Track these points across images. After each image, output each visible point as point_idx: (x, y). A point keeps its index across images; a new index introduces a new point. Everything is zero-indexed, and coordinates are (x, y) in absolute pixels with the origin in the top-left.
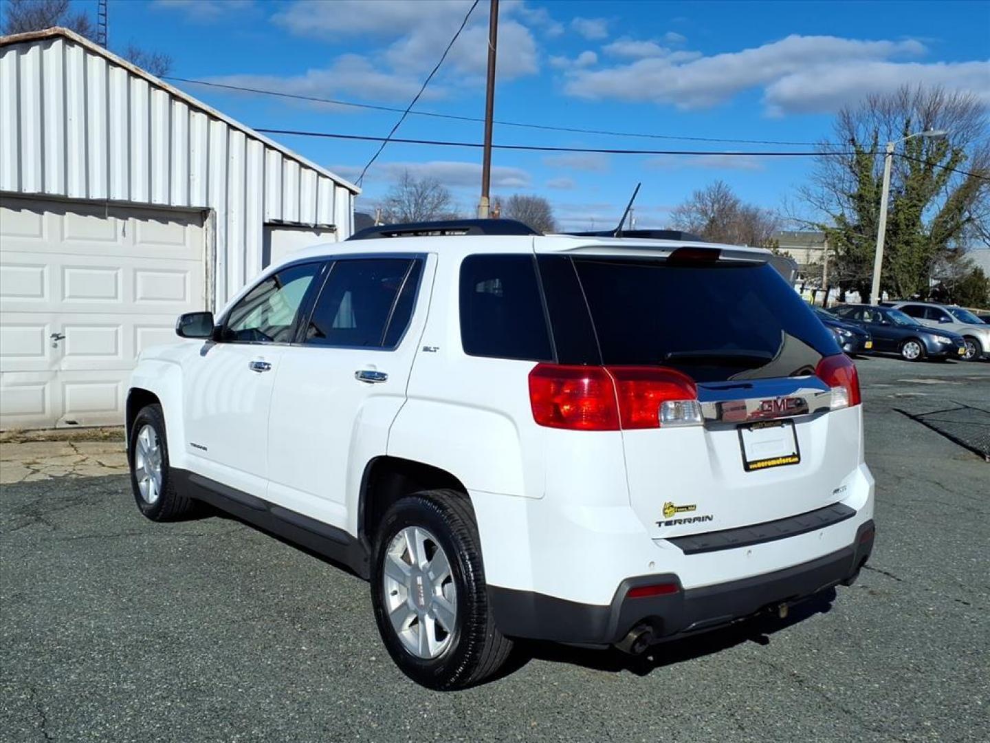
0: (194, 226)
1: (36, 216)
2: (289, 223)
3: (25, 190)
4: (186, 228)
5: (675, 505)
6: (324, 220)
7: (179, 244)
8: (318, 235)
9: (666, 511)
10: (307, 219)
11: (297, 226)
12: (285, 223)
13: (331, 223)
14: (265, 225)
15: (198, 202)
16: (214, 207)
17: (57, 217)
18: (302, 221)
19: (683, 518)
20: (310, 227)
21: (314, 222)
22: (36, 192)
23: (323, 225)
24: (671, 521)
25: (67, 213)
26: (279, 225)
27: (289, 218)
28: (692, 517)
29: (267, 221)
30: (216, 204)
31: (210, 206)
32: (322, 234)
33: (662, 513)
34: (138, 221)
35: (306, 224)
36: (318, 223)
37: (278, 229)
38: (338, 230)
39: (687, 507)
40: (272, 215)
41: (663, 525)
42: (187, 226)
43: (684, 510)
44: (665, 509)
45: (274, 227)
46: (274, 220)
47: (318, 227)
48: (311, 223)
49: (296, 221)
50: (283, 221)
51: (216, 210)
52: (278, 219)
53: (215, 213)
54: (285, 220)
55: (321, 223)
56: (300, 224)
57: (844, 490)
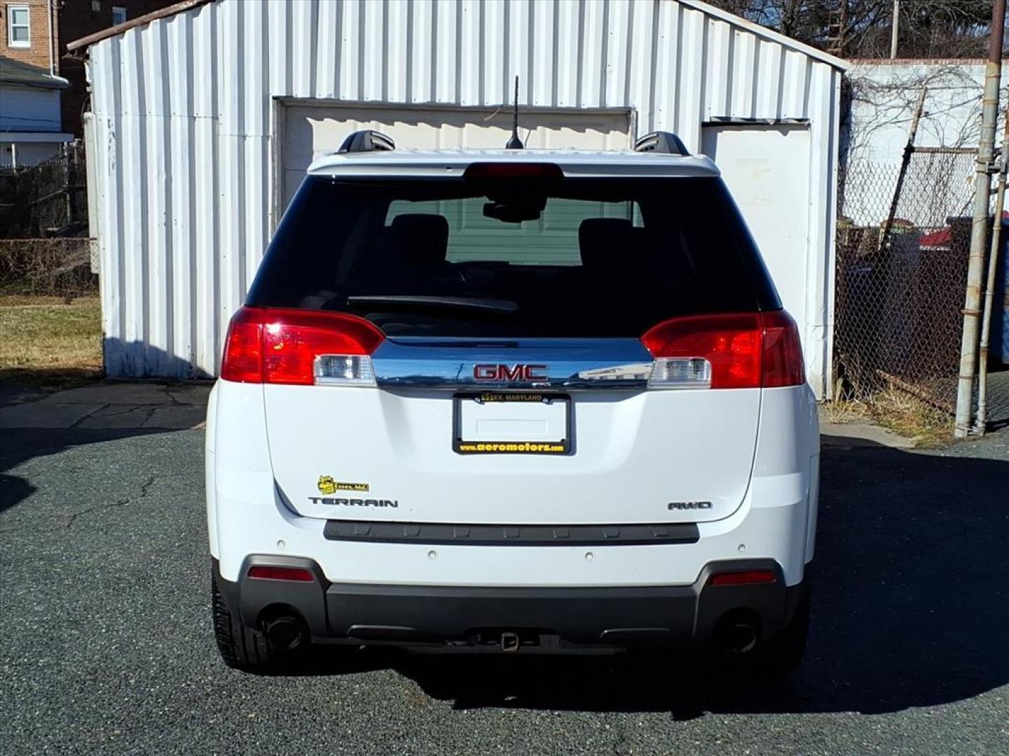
0: (617, 132)
1: (433, 129)
2: (740, 121)
3: (415, 100)
4: (608, 136)
5: (335, 481)
6: (791, 112)
8: (785, 134)
9: (321, 486)
10: (766, 112)
11: (751, 124)
12: (732, 120)
13: (800, 117)
14: (704, 125)
15: (614, 100)
16: (636, 105)
17: (455, 129)
18: (758, 117)
19: (349, 498)
20: (768, 124)
21: (774, 117)
22: (425, 101)
23: (788, 119)
24: (333, 500)
25: (467, 125)
26: (726, 123)
27: (740, 112)
28: (364, 499)
29: (707, 120)
30: (639, 102)
31: (630, 105)
32: (791, 133)
33: (317, 489)
34: (548, 130)
35: (764, 120)
36: (783, 117)
37: (725, 130)
38: (812, 126)
39: (353, 486)
40: (715, 111)
41: (319, 502)
42: (608, 133)
43: (348, 489)
44: (319, 483)
45: (717, 127)
46: (718, 118)
47: (782, 122)
48: (771, 118)
49: (748, 116)
50: (730, 118)
51: (638, 109)
52: (724, 115)
53: (637, 113)
54: (732, 116)
55: (786, 117)
56: (755, 120)
57: (705, 507)
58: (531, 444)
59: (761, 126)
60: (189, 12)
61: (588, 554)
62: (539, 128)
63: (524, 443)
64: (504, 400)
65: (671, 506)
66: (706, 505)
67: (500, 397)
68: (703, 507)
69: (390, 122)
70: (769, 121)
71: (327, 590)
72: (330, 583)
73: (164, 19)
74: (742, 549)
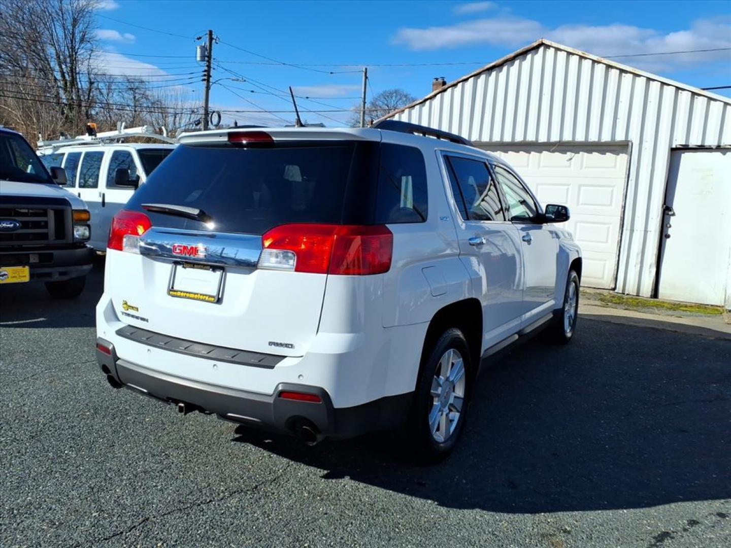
1: (526, 155)
2: (694, 147)
3: (516, 140)
7: (612, 168)
8: (724, 155)
9: (124, 306)
10: (711, 141)
11: (701, 148)
12: (690, 146)
14: (672, 150)
15: (620, 137)
16: (632, 139)
17: (537, 154)
18: (706, 144)
19: (134, 314)
20: (712, 148)
21: (716, 144)
22: (522, 140)
23: (726, 145)
24: (129, 314)
26: (686, 148)
27: (695, 141)
29: (674, 146)
30: (634, 137)
31: (629, 139)
32: (728, 153)
34: (586, 154)
35: (710, 146)
36: (722, 144)
37: (686, 152)
39: (133, 308)
40: (679, 141)
41: (124, 314)
42: (619, 155)
43: (131, 309)
45: (681, 151)
46: (681, 145)
47: (721, 147)
48: (714, 144)
49: (699, 144)
50: (688, 145)
51: (633, 142)
52: (684, 144)
53: (632, 144)
54: (690, 144)
55: (725, 144)
56: (704, 146)
57: (290, 348)
58: (201, 295)
59: (708, 150)
60: (421, 105)
61: (215, 365)
62: (581, 153)
63: (197, 294)
64: (193, 267)
65: (271, 343)
66: (290, 346)
67: (192, 266)
68: (288, 347)
69: (506, 152)
70: (712, 147)
71: (117, 361)
72: (119, 359)
73: (411, 109)
74: (301, 378)
